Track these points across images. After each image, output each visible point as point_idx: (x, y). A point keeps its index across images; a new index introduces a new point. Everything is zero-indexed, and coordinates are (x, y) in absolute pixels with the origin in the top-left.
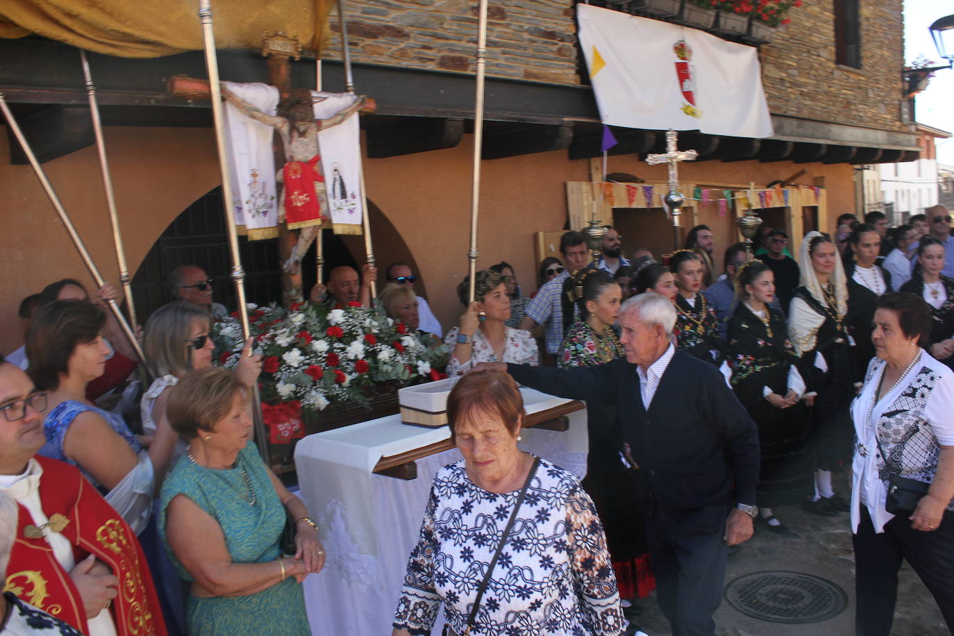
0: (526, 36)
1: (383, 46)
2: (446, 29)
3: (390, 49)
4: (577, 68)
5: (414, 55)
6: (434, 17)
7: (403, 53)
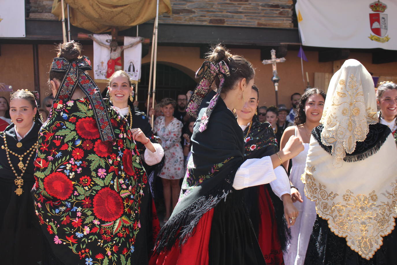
0: (260, 8)
1: (182, 17)
2: (214, 8)
3: (185, 18)
4: (292, 20)
5: (196, 19)
6: (208, 4)
7: (191, 19)
